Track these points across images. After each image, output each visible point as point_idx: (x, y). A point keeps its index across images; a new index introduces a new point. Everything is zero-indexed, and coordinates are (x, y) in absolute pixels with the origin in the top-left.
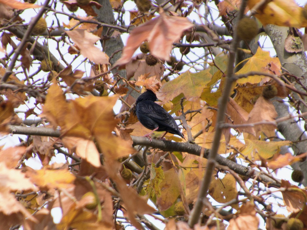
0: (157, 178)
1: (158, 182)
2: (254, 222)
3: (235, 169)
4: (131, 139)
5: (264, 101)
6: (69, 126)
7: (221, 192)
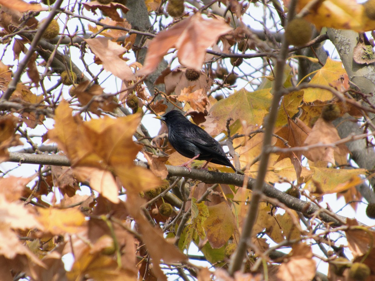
0: (200, 216)
1: (201, 222)
2: (310, 266)
3: (293, 205)
4: (166, 169)
5: (324, 123)
6: (81, 154)
7: (281, 232)
